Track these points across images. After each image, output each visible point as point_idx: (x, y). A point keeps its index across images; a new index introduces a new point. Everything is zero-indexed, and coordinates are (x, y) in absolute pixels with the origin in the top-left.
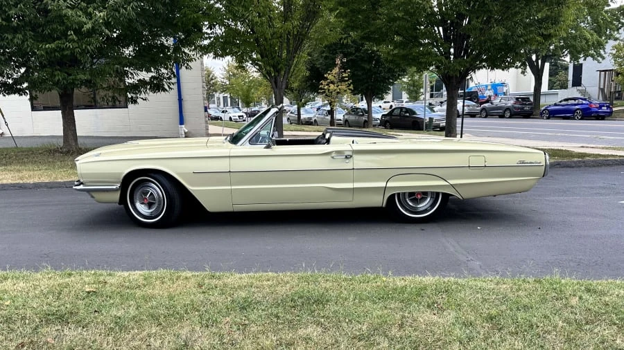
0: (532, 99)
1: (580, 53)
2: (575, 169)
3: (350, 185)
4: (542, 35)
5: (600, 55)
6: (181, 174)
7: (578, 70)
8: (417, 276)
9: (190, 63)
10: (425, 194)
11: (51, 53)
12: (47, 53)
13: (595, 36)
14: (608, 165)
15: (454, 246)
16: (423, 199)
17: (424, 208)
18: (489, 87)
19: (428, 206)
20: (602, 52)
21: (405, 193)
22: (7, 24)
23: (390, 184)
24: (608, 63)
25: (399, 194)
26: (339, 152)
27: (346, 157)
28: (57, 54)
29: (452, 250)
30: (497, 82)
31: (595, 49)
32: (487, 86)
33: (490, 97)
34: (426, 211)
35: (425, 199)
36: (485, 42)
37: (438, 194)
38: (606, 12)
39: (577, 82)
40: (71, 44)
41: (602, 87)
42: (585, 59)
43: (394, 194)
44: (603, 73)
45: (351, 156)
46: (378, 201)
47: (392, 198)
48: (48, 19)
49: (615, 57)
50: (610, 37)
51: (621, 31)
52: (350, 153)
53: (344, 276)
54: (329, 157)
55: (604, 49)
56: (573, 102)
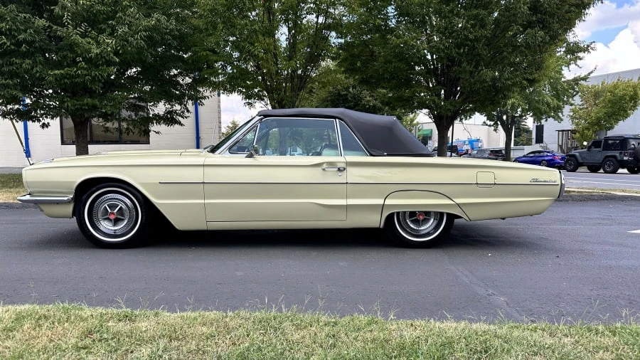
0: (504, 152)
1: (542, 115)
2: (563, 202)
3: (342, 202)
4: (527, 80)
5: (559, 117)
6: (143, 184)
7: (540, 130)
8: (432, 321)
9: (203, 101)
10: (427, 214)
11: (61, 79)
12: (56, 79)
13: (556, 101)
14: (594, 200)
15: (467, 276)
16: (425, 221)
17: (426, 231)
18: (467, 143)
19: (432, 227)
20: (560, 114)
21: (405, 212)
22: (16, 49)
23: (388, 202)
24: (567, 124)
25: (398, 213)
26: (331, 164)
27: (339, 169)
28: (66, 80)
29: (466, 279)
30: (473, 138)
31: (555, 112)
32: (465, 142)
33: (467, 150)
34: (428, 234)
35: (429, 220)
36: (475, 84)
37: (442, 214)
38: (564, 82)
39: (540, 139)
40: (81, 71)
41: (560, 144)
42: (546, 120)
43: (393, 214)
44: (561, 133)
45: (345, 169)
46: (375, 221)
47: (390, 217)
48: (59, 46)
49: (572, 118)
50: (567, 103)
51: (574, 98)
52: (344, 165)
53: (324, 319)
54: (319, 169)
55: (562, 113)
56: (537, 154)
